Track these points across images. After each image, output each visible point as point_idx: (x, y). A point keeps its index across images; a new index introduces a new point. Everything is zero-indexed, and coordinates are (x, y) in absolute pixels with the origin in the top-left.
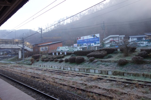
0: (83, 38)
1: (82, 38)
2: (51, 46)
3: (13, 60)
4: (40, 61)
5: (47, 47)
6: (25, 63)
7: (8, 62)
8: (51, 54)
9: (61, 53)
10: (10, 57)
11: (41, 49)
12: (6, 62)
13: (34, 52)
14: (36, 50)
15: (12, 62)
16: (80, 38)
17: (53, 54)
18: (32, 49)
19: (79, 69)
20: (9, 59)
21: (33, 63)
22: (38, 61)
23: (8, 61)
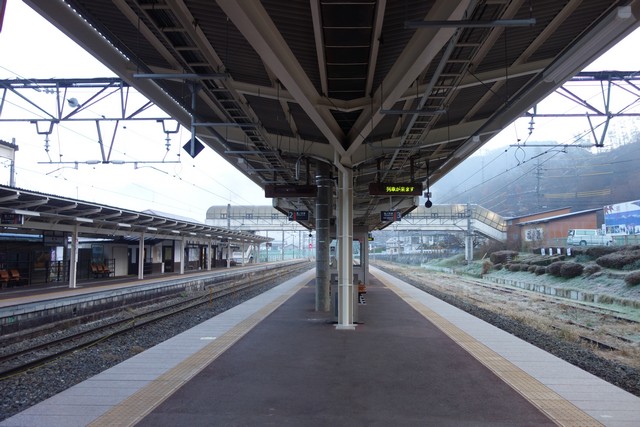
0: (618, 208)
1: (615, 206)
2: (554, 227)
3: (451, 264)
4: (504, 270)
5: (541, 230)
6: (471, 272)
7: (438, 268)
8: (538, 252)
9: (559, 251)
10: (447, 255)
11: (527, 235)
12: (434, 268)
13: (507, 241)
14: (515, 237)
15: (446, 269)
16: (611, 209)
17: (543, 250)
18: (505, 234)
19: (557, 290)
20: (445, 260)
21: (485, 273)
22: (499, 268)
23: (439, 265)
